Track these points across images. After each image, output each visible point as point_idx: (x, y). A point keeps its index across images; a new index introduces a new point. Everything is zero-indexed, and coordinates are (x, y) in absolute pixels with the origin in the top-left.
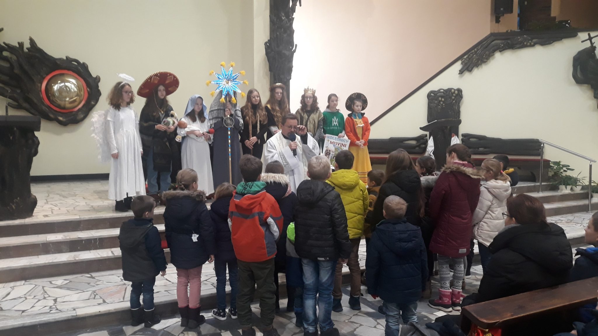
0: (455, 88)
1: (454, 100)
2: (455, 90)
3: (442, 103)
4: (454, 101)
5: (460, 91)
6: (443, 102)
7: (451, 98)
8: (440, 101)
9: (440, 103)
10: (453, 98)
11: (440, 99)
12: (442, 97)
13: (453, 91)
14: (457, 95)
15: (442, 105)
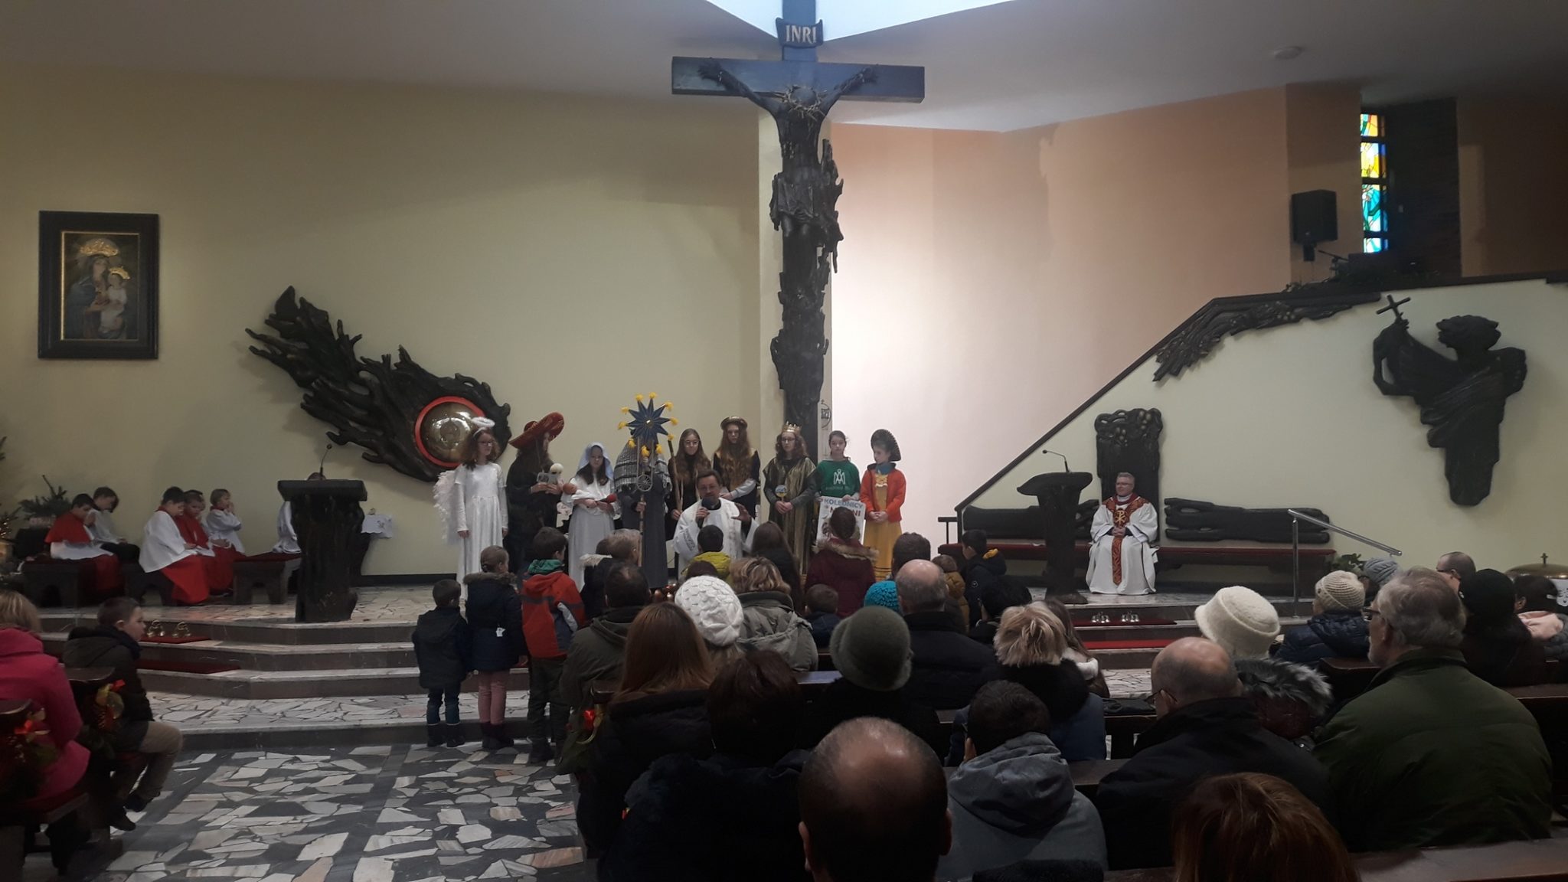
0: (1148, 409)
1: (1144, 431)
2: (1146, 412)
3: (1122, 438)
4: (1145, 435)
5: (1155, 414)
6: (1125, 436)
7: (1138, 427)
8: (1118, 435)
9: (1119, 439)
10: (1143, 427)
11: (1118, 429)
12: (1122, 426)
13: (1141, 413)
14: (1150, 422)
15: (1123, 441)
